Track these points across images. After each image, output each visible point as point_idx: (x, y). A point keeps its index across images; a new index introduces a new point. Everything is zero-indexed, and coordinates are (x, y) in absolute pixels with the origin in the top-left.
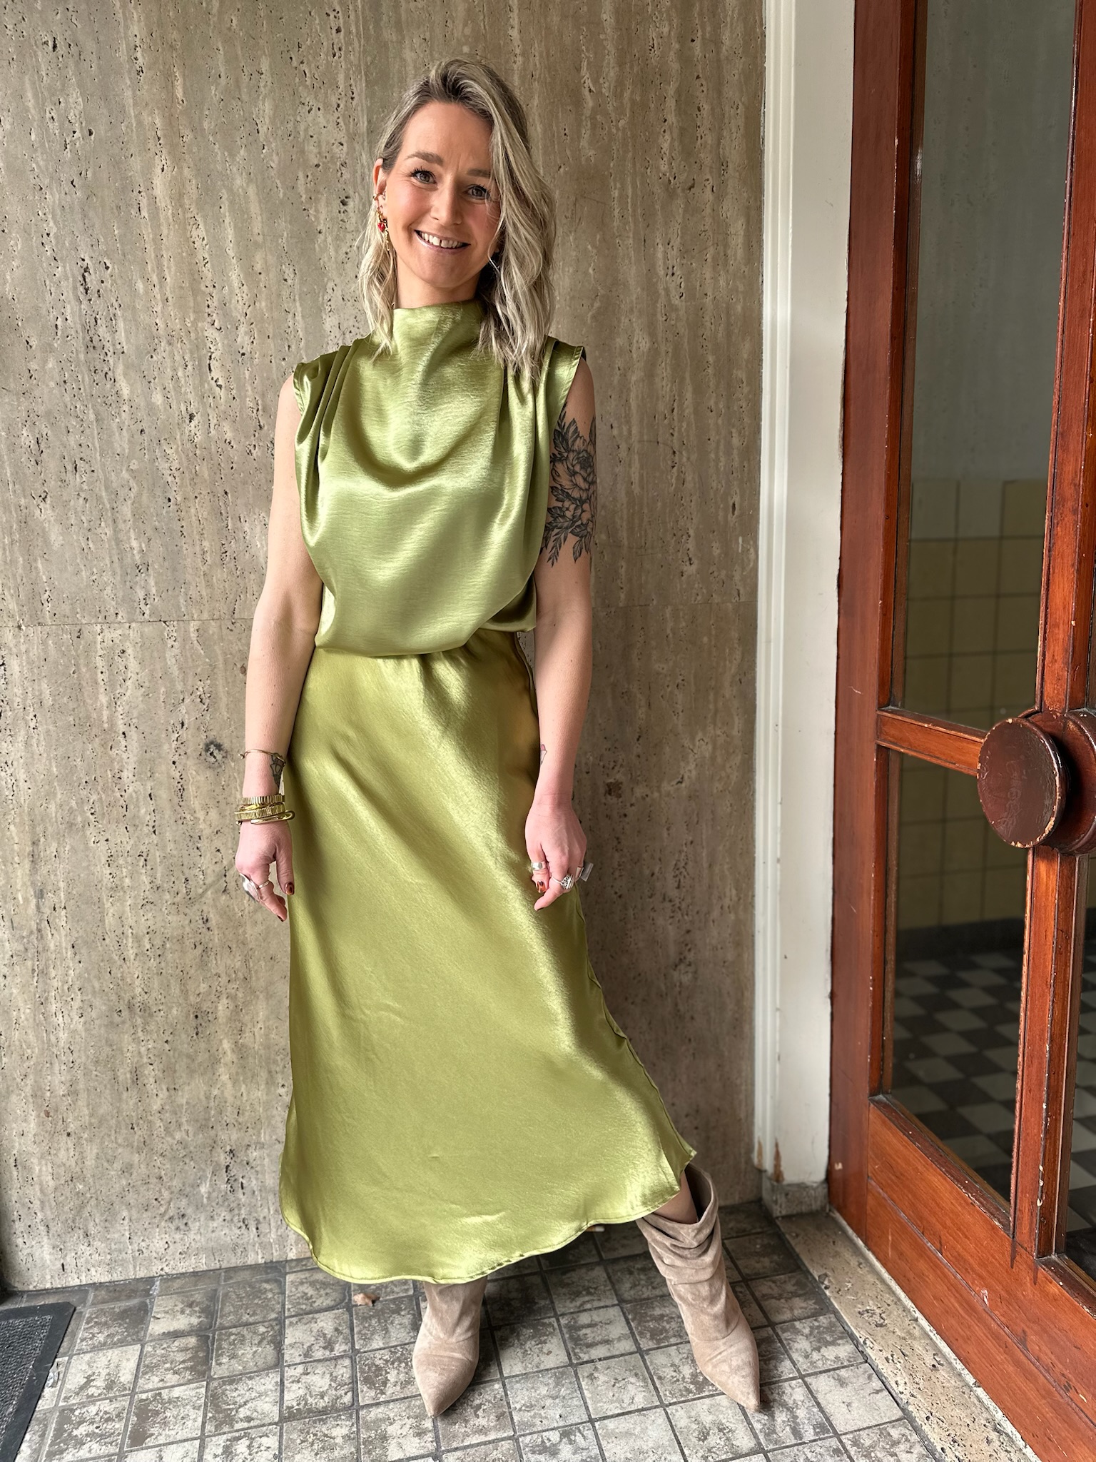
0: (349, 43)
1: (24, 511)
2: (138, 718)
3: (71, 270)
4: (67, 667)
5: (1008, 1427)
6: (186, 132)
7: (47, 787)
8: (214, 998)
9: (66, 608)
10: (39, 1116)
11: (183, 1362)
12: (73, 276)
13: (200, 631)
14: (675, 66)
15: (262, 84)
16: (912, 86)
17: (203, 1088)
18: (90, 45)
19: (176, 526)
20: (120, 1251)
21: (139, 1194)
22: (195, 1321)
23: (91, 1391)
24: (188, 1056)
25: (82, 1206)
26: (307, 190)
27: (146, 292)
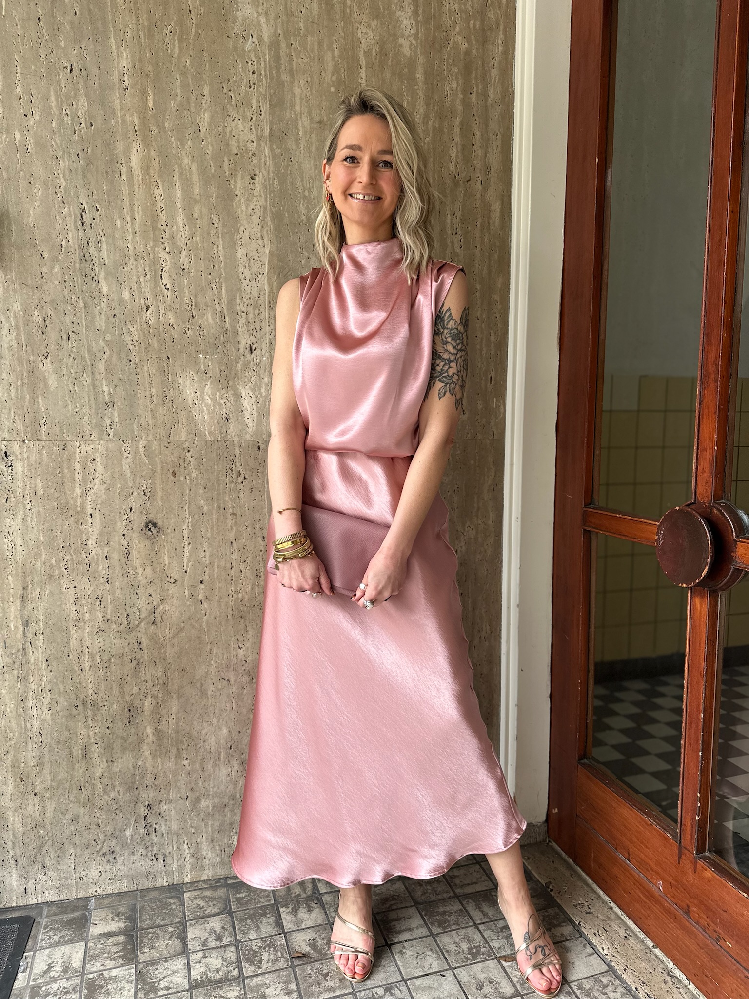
0: (260, 81)
1: (32, 364)
2: (101, 504)
3: (74, 210)
4: (55, 469)
5: (678, 973)
6: (153, 128)
7: (36, 550)
8: (142, 697)
9: (57, 430)
10: (15, 781)
11: (117, 952)
12: (75, 214)
13: (147, 448)
14: (460, 108)
15: (204, 102)
16: (607, 128)
17: (132, 760)
18: (95, 71)
19: (134, 378)
20: (67, 878)
21: (82, 837)
22: (122, 925)
23: (52, 974)
24: (122, 738)
25: (42, 846)
26: (230, 169)
27: (122, 227)
